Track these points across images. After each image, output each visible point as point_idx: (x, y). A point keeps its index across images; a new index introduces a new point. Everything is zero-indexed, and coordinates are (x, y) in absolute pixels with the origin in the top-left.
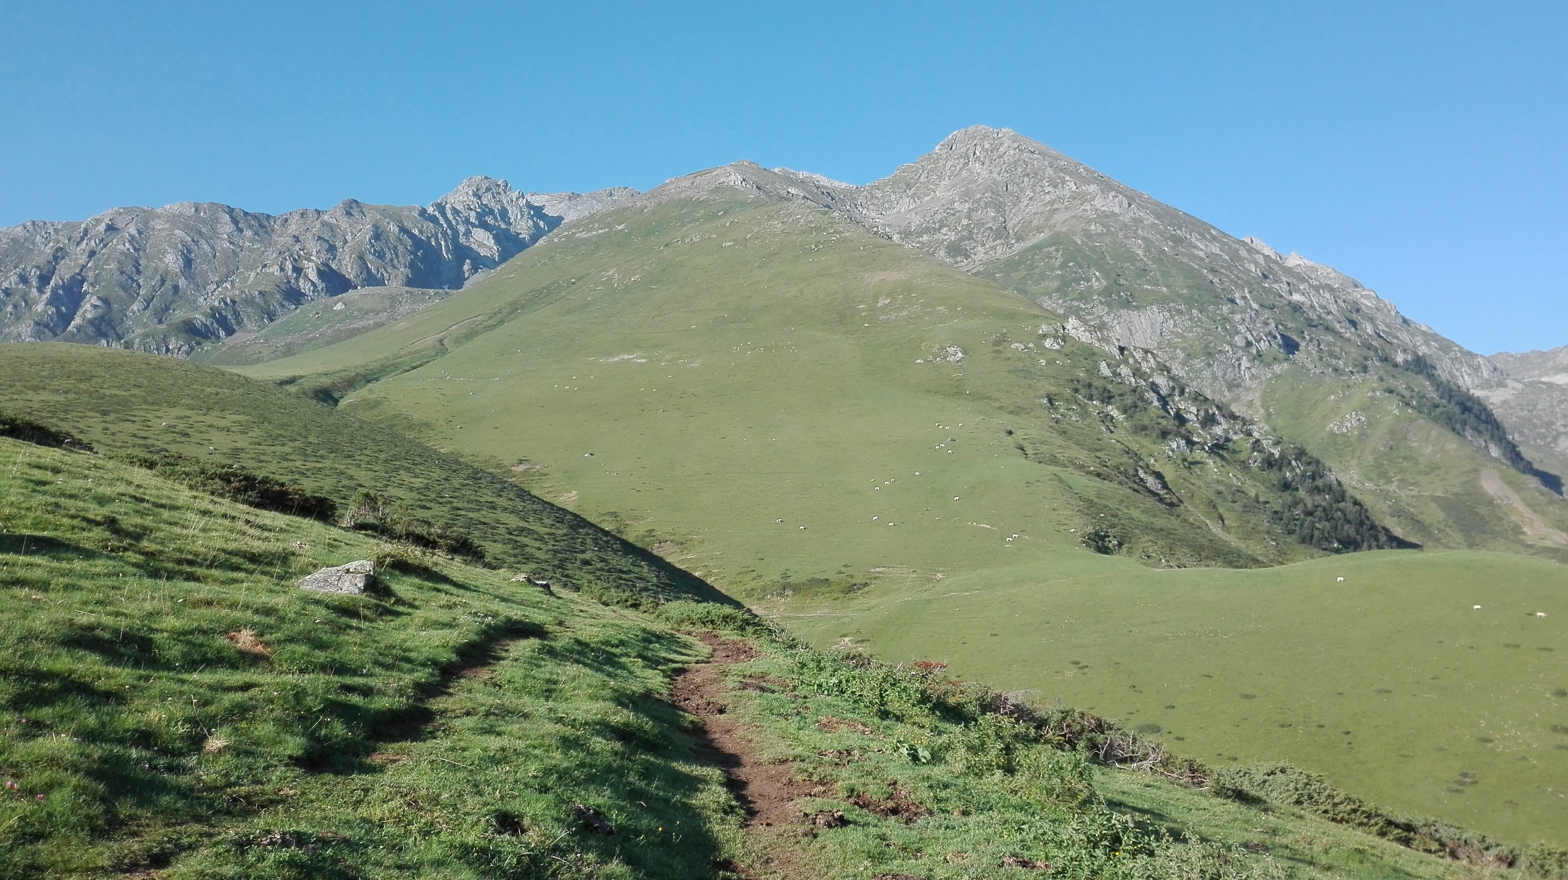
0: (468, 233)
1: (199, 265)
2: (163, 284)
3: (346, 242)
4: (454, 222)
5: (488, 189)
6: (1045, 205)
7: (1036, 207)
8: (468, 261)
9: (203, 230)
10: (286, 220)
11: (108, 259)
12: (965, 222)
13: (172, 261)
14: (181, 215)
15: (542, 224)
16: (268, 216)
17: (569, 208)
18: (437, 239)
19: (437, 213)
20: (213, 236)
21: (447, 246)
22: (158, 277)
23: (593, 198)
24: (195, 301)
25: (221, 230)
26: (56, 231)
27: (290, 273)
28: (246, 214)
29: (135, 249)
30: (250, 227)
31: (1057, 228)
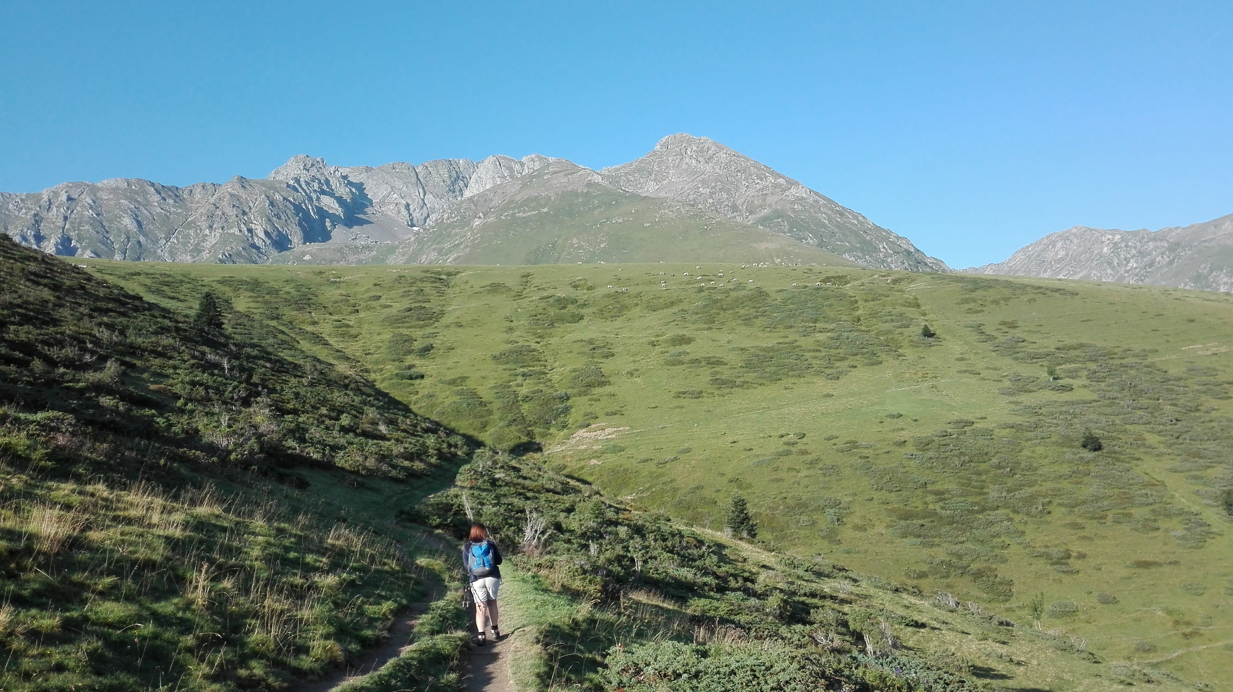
0: (318, 199)
1: (148, 227)
2: (129, 241)
3: (250, 208)
4: (308, 191)
5: (313, 165)
6: (758, 191)
7: (751, 192)
8: (327, 220)
9: (139, 199)
10: (191, 191)
11: (80, 223)
12: (711, 201)
13: (128, 222)
14: (117, 188)
15: (354, 190)
16: (177, 188)
17: (368, 178)
18: (305, 204)
19: (296, 185)
20: (148, 204)
21: (313, 209)
22: (123, 236)
23: (383, 171)
24: (155, 252)
25: (151, 200)
26: (22, 200)
27: (246, 233)
28: (163, 187)
29: (98, 215)
30: (170, 196)
31: (774, 207)
